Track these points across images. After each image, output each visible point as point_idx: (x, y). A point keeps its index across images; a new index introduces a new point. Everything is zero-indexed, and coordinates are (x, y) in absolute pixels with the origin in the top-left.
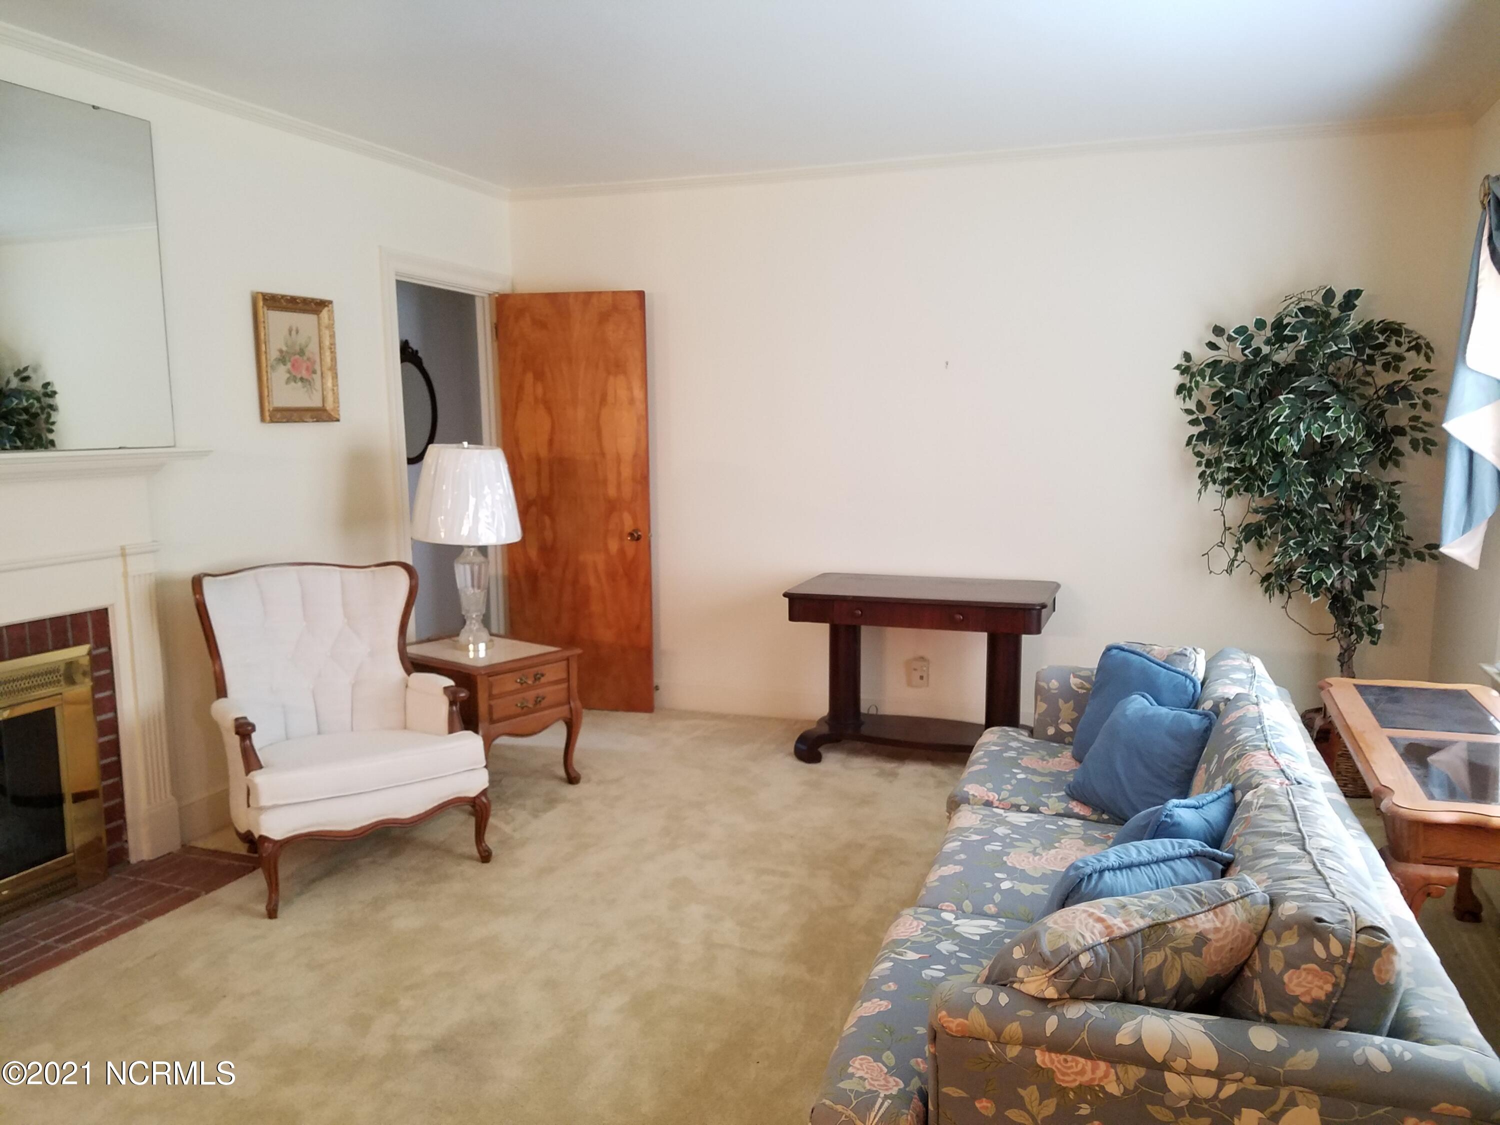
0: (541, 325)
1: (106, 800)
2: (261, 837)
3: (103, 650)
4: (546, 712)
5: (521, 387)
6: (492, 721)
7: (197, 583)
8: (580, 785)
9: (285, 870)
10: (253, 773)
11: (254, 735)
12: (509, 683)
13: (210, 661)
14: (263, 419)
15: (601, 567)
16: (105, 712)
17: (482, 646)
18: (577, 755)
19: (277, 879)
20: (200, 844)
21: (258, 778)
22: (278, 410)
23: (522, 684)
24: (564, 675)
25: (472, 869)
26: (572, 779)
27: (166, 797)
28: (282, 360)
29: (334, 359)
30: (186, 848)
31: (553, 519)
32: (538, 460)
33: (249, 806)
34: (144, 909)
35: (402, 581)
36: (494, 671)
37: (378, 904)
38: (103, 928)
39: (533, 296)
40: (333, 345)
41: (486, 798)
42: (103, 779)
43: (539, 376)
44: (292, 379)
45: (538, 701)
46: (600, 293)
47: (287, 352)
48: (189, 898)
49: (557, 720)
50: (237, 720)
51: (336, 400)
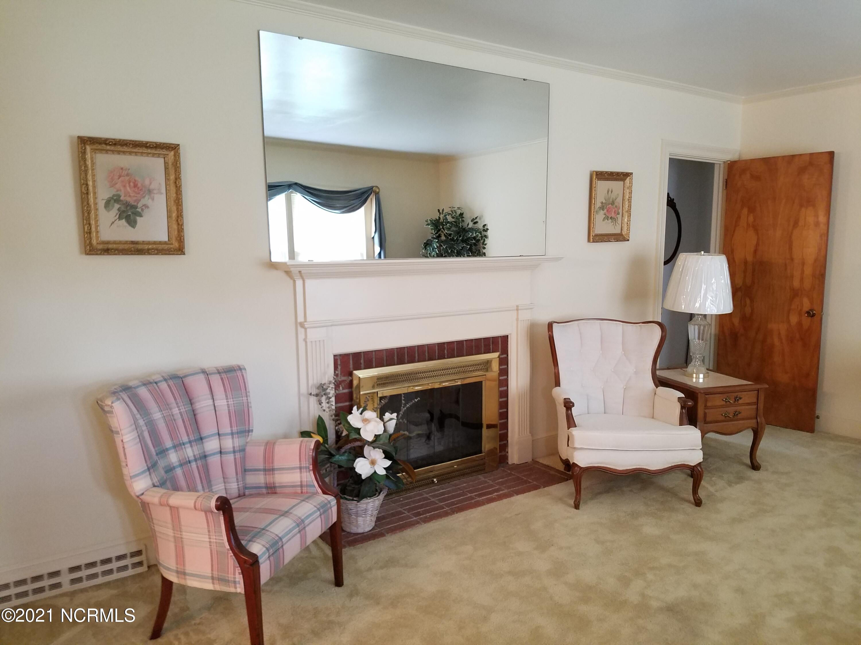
0: (756, 178)
1: (500, 430)
2: (574, 463)
3: (505, 356)
4: (741, 422)
5: (739, 217)
6: (706, 422)
7: (550, 326)
8: (761, 471)
9: (585, 484)
10: (571, 429)
11: (573, 409)
12: (717, 401)
13: (553, 367)
14: (589, 241)
15: (783, 333)
16: (503, 387)
17: (701, 376)
18: (759, 453)
19: (580, 488)
20: (541, 461)
21: (574, 431)
22: (596, 235)
23: (726, 402)
24: (755, 400)
25: (690, 508)
26: (755, 467)
27: (527, 434)
28: (602, 208)
29: (630, 206)
30: (534, 461)
31: (752, 301)
32: (746, 263)
33: (568, 446)
34: (515, 488)
35: (657, 333)
36: (709, 392)
37: (635, 515)
38: (496, 494)
39: (753, 161)
40: (630, 197)
41: (701, 468)
42: (500, 420)
43: (752, 210)
44: (606, 218)
45: (736, 414)
46: (801, 155)
47: (605, 203)
48: (536, 488)
49: (748, 428)
50: (565, 399)
51: (628, 229)
